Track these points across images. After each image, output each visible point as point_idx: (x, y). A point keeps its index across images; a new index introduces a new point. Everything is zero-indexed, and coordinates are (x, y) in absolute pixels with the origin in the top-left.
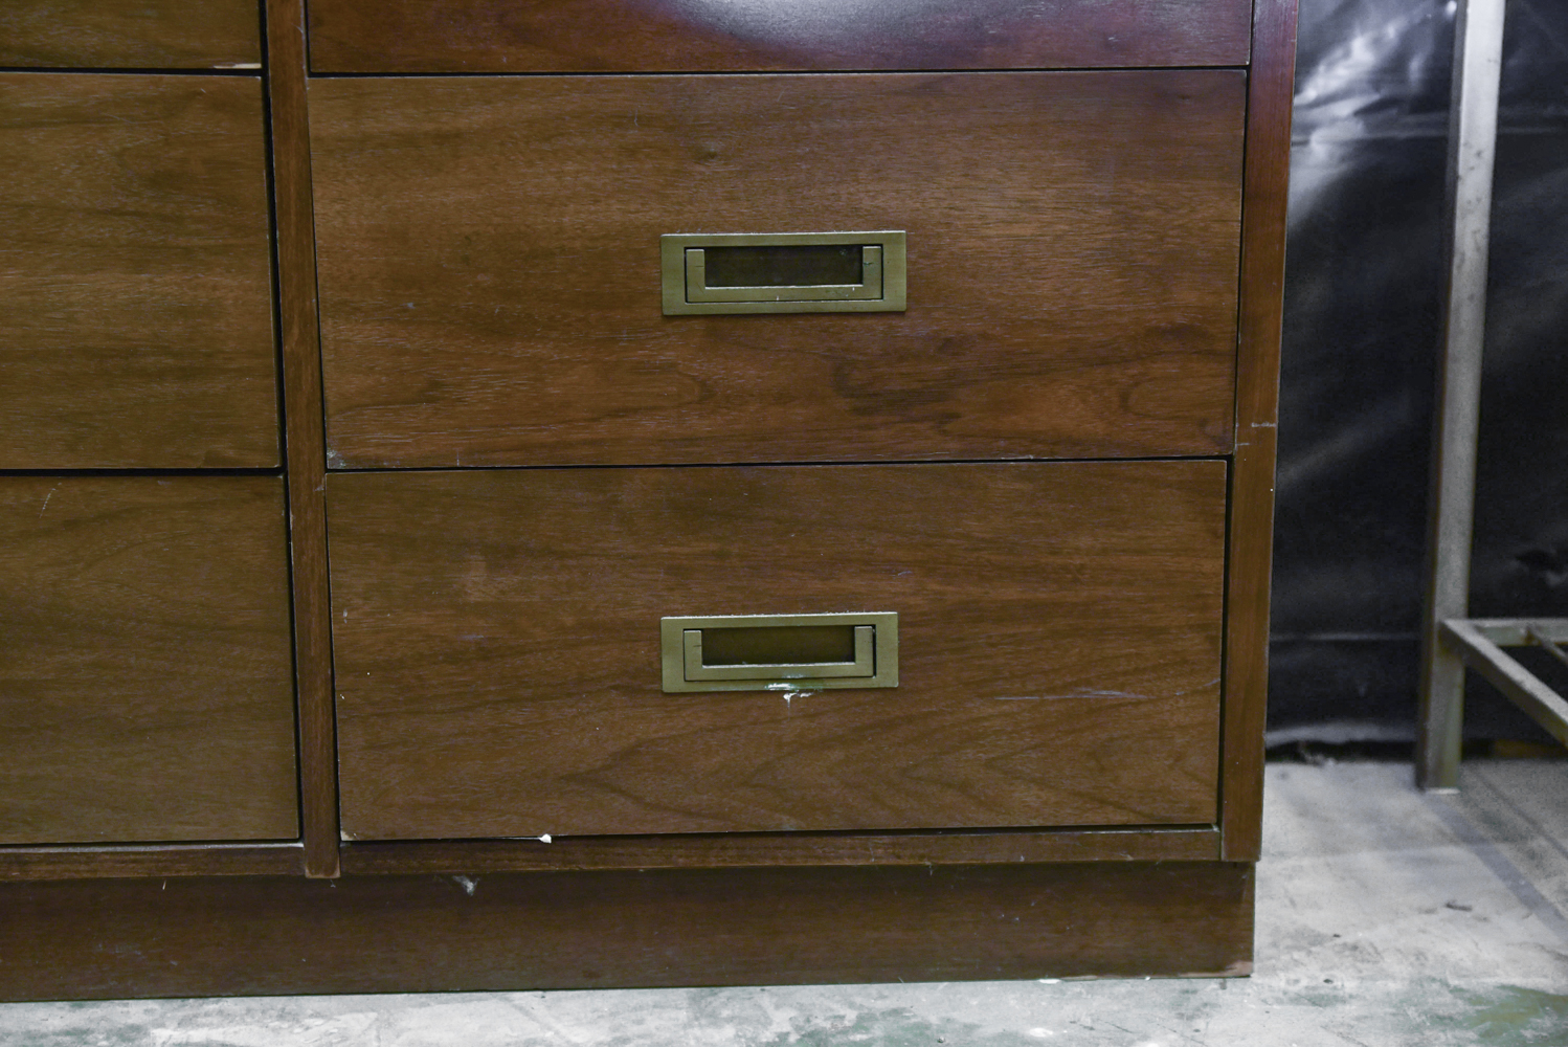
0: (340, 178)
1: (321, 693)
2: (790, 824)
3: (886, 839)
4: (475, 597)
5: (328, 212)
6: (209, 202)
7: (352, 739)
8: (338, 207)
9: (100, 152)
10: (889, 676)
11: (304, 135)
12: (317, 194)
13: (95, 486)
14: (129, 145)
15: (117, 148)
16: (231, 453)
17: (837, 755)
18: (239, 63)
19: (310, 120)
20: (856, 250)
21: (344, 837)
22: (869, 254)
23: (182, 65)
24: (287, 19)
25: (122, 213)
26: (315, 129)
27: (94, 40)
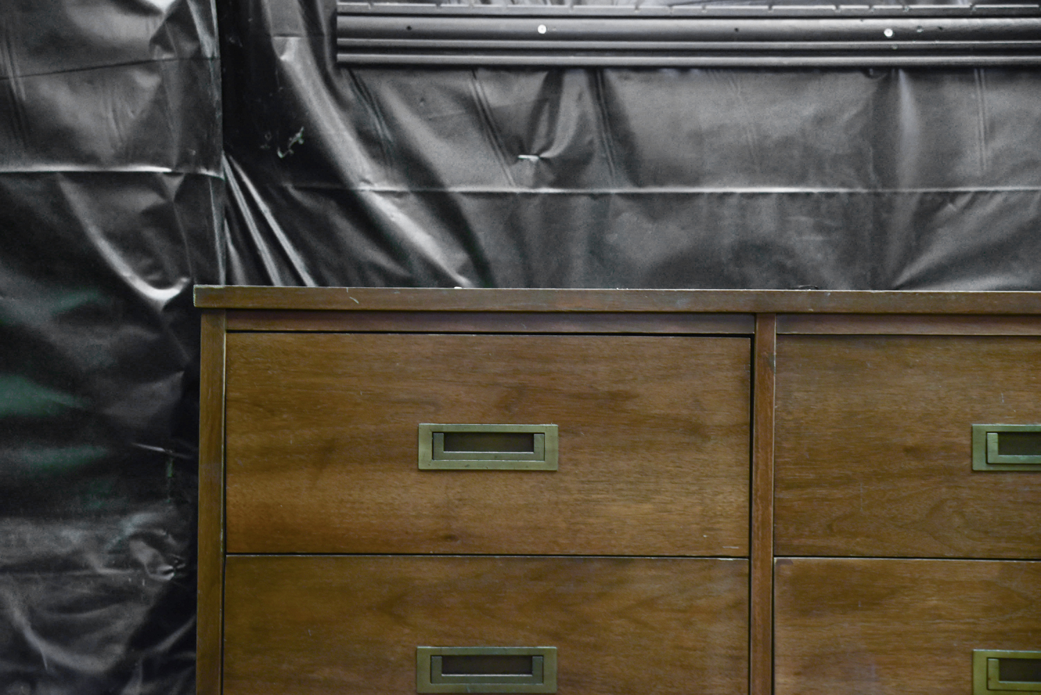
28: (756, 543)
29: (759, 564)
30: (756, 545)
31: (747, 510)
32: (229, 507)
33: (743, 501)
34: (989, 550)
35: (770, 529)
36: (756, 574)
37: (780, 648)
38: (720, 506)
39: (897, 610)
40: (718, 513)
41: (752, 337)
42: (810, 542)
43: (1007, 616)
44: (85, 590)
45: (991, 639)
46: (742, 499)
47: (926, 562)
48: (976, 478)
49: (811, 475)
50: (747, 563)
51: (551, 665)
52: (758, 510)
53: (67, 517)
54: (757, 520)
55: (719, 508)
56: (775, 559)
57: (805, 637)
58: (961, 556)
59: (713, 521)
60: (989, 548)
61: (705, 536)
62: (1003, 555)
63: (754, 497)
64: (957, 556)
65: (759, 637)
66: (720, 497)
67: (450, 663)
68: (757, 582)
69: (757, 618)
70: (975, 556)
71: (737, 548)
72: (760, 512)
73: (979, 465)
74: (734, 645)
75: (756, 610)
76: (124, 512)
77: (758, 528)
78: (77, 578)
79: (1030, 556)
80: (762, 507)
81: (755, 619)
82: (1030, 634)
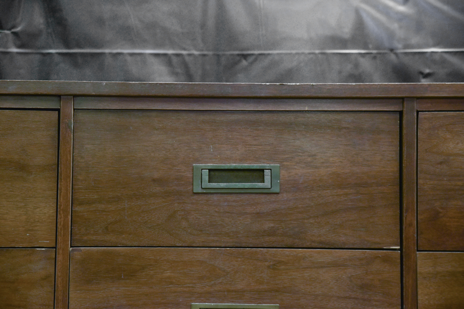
0: (428, 287)
6: (381, 294)
8: (427, 297)
9: (343, 277)
12: (420, 291)
14: (354, 274)
15: (349, 275)
18: (392, 246)
19: (418, 266)
23: (372, 247)
24: (410, 232)
25: (350, 298)
26: (419, 270)
27: (343, 239)
28: (59, 238)
29: (61, 252)
30: (60, 240)
31: (55, 217)
33: (53, 213)
34: (203, 241)
35: (68, 230)
36: (60, 258)
37: (73, 304)
38: (37, 216)
39: (146, 279)
40: (37, 220)
41: (58, 110)
42: (94, 238)
43: (213, 282)
46: (52, 212)
47: (164, 249)
48: (196, 197)
49: (95, 196)
50: (54, 251)
52: (61, 218)
54: (60, 224)
55: (37, 217)
56: (71, 248)
57: (88, 297)
58: (186, 245)
59: (33, 225)
60: (203, 240)
61: (28, 235)
62: (211, 245)
63: (58, 210)
64: (184, 245)
65: (60, 298)
66: (38, 210)
68: (60, 263)
69: (59, 286)
70: (194, 245)
71: (48, 242)
72: (62, 219)
73: (198, 189)
74: (44, 303)
75: (59, 281)
77: (61, 229)
79: (227, 245)
80: (64, 216)
81: (58, 286)
82: (226, 293)
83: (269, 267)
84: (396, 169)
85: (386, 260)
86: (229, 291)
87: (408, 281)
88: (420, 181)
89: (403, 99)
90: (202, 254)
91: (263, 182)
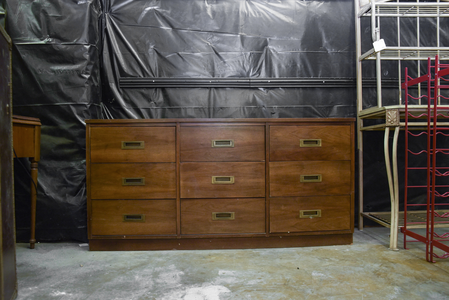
0: (272, 170)
1: (268, 218)
2: (311, 230)
3: (320, 232)
4: (283, 209)
5: (270, 173)
6: (260, 173)
7: (271, 223)
10: (320, 216)
11: (269, 167)
12: (270, 172)
13: (248, 199)
15: (252, 168)
16: (261, 196)
17: (316, 224)
18: (263, 161)
20: (317, 176)
21: (270, 232)
22: (318, 177)
23: (258, 161)
24: (268, 157)
25: (252, 174)
26: (270, 166)
27: (251, 159)
28: (177, 160)
29: (177, 163)
31: (175, 155)
32: (91, 156)
34: (214, 160)
35: (179, 158)
36: (177, 165)
37: (181, 177)
38: (171, 154)
39: (200, 170)
41: (176, 126)
42: (186, 160)
43: (217, 171)
44: (75, 172)
45: (215, 175)
46: (175, 153)
47: (204, 162)
48: (212, 149)
49: (186, 149)
51: (144, 181)
53: (72, 161)
54: (177, 156)
56: (180, 163)
57: (185, 175)
58: (210, 161)
59: (170, 157)
61: (169, 159)
62: (216, 161)
65: (178, 175)
67: (128, 181)
70: (212, 161)
71: (174, 161)
73: (212, 146)
74: (174, 177)
76: (81, 160)
77: (177, 158)
78: (74, 170)
79: (221, 161)
80: (178, 154)
81: (177, 172)
83: (232, 167)
84: (264, 140)
85: (261, 164)
86: (221, 173)
87: (267, 169)
88: (270, 144)
89: (265, 122)
90: (215, 164)
91: (230, 144)
